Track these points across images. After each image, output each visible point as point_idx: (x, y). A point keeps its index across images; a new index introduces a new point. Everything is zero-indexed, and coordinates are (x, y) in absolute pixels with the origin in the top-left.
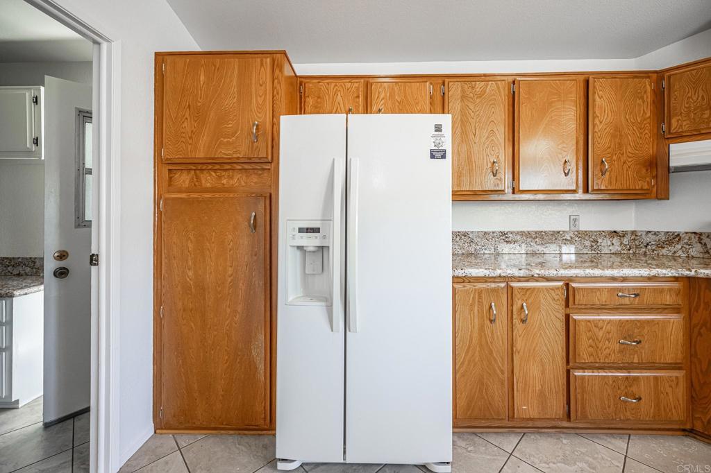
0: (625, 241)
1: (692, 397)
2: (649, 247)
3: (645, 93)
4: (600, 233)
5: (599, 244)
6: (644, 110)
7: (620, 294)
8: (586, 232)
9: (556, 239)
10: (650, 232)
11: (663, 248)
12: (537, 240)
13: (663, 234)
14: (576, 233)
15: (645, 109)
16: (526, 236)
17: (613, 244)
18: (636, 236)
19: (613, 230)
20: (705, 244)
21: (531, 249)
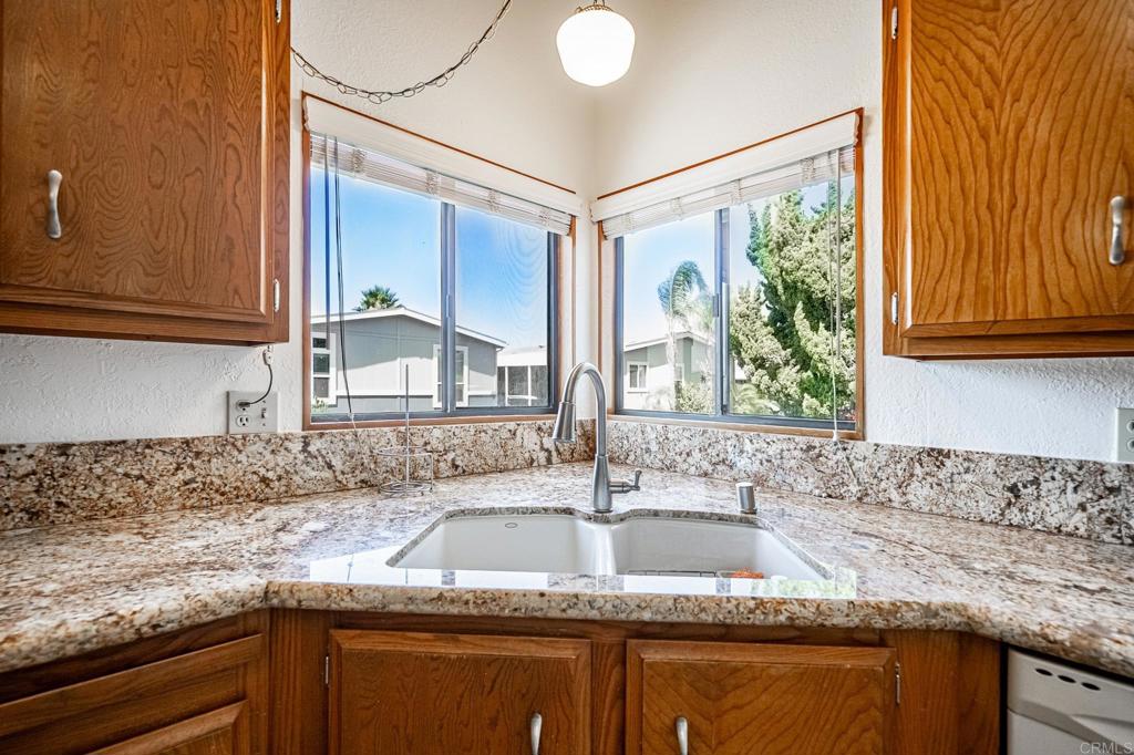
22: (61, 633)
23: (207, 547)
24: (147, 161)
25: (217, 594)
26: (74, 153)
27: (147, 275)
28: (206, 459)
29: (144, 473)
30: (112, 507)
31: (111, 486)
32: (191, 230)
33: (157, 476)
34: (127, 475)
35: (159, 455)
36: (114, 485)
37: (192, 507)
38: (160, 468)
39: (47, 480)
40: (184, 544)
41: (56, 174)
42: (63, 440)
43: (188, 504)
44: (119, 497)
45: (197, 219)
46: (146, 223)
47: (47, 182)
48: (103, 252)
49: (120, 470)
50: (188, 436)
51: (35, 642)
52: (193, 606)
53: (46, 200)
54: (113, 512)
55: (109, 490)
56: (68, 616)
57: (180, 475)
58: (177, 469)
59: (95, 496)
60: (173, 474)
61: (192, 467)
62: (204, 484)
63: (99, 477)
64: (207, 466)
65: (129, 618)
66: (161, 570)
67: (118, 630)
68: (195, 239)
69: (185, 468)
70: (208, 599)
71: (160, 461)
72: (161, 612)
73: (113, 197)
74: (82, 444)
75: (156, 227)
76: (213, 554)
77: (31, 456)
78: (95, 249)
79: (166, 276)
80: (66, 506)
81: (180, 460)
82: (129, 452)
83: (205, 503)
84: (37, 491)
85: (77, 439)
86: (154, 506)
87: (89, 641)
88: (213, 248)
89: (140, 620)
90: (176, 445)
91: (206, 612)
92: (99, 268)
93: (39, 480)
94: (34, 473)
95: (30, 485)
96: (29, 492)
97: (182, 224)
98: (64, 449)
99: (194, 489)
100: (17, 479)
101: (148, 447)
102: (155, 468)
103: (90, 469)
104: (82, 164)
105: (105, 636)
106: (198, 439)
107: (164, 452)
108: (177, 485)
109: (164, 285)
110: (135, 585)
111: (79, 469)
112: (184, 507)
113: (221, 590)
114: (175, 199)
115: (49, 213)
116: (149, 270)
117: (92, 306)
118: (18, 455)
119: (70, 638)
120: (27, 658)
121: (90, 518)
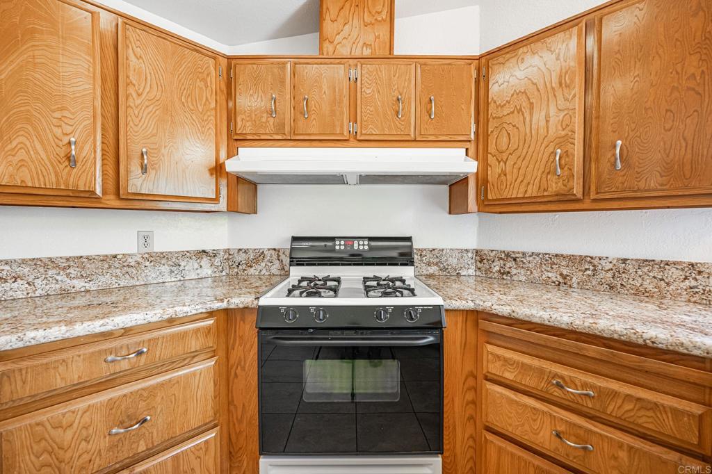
0: (217, 261)
1: (230, 453)
2: (240, 267)
3: (208, 75)
4: (184, 254)
5: (181, 268)
6: (207, 97)
7: (110, 358)
8: (162, 253)
9: (110, 267)
10: (241, 250)
11: (251, 267)
12: (71, 270)
13: (251, 251)
14: (146, 256)
15: (209, 97)
16: (45, 265)
17: (201, 267)
18: (230, 254)
19: (201, 249)
20: (282, 261)
21: (58, 286)
22: (612, 328)
23: (695, 321)
24: (663, 120)
25: (690, 341)
26: (627, 129)
27: (662, 176)
28: (706, 276)
29: (664, 278)
30: (646, 292)
31: (646, 281)
32: (689, 147)
33: (672, 281)
34: (654, 277)
35: (673, 270)
36: (648, 281)
37: (695, 302)
38: (674, 277)
39: (617, 274)
40: (681, 317)
41: (619, 142)
42: (624, 257)
43: (693, 300)
44: (650, 287)
45: (693, 139)
46: (662, 151)
47: (615, 147)
48: (639, 170)
49: (651, 274)
50: (693, 261)
51: (603, 328)
52: (675, 341)
53: (614, 155)
54: (647, 294)
55: (645, 283)
56: (616, 323)
57: (687, 282)
58: (685, 279)
59: (638, 285)
60: (682, 281)
61: (696, 279)
62: (704, 290)
63: (640, 276)
64: (707, 280)
65: (641, 334)
66: (662, 322)
67: (635, 336)
68: (692, 151)
69: (691, 279)
70: (684, 341)
71: (674, 273)
72: (656, 337)
73: (645, 143)
74: (632, 260)
75: (667, 151)
76: (697, 325)
77: (611, 262)
78: (636, 170)
79: (673, 175)
80: (625, 286)
81: (687, 274)
82: (656, 266)
83: (704, 302)
84: (613, 278)
85: (631, 257)
86: (670, 296)
87: (623, 336)
88: (705, 153)
89: (645, 336)
90: (685, 265)
91: (682, 347)
92: (637, 178)
93: (614, 273)
94: (612, 270)
95: (610, 274)
96: (609, 278)
97: (684, 144)
98: (624, 261)
99: (697, 292)
100: (605, 271)
101: (667, 264)
102: (671, 276)
103: (636, 272)
104: (631, 133)
105: (630, 337)
106: (700, 263)
107: (677, 269)
108: (685, 288)
109: (672, 180)
110: (647, 323)
111: (631, 271)
112: (689, 301)
113: (693, 340)
114: (680, 133)
115: (616, 159)
116: (663, 174)
117: (633, 196)
118: (605, 261)
119: (615, 332)
120: (600, 332)
121: (635, 294)
